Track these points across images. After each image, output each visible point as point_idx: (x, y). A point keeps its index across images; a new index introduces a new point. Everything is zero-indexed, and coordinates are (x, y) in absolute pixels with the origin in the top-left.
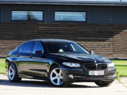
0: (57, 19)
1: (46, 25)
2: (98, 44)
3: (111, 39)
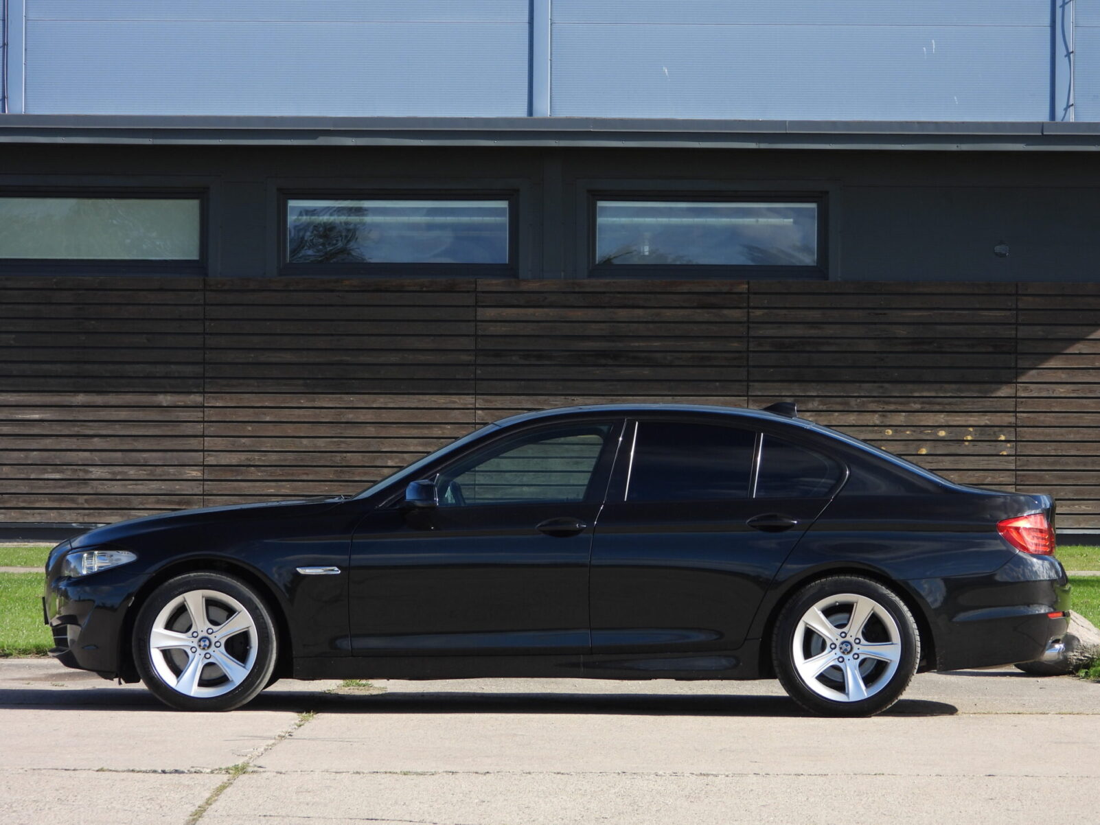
0: (605, 248)
1: (536, 300)
2: (908, 432)
3: (1002, 393)
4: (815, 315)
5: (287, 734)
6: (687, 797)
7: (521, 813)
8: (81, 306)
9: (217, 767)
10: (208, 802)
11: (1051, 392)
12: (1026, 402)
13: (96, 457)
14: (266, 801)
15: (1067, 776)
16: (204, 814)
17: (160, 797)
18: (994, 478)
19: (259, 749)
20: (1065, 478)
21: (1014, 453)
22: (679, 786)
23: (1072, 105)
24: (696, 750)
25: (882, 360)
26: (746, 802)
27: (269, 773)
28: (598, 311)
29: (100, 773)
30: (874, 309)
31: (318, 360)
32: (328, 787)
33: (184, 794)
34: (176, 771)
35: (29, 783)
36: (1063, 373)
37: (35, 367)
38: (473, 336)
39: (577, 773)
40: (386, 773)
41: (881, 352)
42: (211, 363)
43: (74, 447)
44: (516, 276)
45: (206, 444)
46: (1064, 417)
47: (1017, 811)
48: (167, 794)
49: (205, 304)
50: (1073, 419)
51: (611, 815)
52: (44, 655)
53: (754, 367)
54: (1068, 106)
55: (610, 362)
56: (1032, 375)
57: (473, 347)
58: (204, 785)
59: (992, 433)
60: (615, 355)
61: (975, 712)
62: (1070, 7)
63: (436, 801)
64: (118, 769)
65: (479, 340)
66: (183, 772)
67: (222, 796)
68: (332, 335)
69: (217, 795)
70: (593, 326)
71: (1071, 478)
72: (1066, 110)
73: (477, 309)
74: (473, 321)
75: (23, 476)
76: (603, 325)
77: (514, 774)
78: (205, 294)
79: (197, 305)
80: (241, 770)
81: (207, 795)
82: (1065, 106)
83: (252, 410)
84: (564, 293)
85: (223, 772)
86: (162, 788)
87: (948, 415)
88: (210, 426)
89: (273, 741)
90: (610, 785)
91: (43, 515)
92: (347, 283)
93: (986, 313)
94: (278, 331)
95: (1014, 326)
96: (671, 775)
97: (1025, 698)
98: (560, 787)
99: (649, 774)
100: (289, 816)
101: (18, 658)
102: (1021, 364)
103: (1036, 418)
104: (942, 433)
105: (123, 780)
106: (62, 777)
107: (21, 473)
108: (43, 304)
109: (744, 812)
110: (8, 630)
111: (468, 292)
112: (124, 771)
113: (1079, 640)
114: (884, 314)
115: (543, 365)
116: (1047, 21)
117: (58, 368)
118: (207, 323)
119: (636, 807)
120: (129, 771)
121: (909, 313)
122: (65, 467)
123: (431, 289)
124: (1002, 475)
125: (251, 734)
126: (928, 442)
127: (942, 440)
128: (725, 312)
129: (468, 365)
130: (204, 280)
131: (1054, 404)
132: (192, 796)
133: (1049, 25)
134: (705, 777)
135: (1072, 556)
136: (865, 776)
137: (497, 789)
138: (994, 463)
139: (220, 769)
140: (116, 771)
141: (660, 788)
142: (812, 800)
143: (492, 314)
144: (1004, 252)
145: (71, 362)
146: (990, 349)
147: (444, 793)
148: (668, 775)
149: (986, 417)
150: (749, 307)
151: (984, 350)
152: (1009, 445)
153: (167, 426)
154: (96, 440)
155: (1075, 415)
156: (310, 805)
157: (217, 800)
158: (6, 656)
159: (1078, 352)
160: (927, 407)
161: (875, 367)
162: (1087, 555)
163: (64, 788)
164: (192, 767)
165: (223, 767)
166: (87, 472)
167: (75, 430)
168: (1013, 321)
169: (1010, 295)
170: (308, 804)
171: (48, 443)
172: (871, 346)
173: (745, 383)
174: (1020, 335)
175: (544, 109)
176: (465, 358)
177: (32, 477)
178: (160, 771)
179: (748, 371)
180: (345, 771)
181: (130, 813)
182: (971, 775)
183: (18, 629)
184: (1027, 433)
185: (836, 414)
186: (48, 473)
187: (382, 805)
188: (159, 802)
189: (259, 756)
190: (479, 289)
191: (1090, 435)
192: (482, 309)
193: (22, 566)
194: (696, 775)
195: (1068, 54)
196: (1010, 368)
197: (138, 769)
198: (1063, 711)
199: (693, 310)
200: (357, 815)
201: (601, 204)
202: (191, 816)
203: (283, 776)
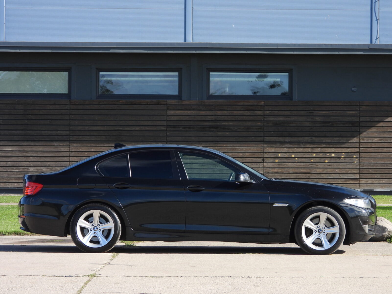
2: (321, 155)
3: (355, 141)
4: (288, 113)
5: (108, 263)
6: (254, 285)
7: (195, 291)
8: (26, 110)
9: (85, 275)
10: (83, 287)
11: (372, 140)
12: (363, 144)
13: (31, 164)
14: (103, 287)
15: (389, 277)
16: (82, 291)
17: (65, 285)
18: (352, 171)
19: (98, 268)
20: (377, 171)
21: (359, 162)
22: (251, 281)
23: (378, 38)
24: (255, 268)
25: (312, 129)
26: (275, 287)
27: (103, 277)
28: (210, 111)
29: (43, 277)
30: (309, 111)
31: (111, 129)
32: (125, 282)
33: (74, 284)
34: (70, 276)
35: (18, 281)
36: (376, 134)
37: (10, 132)
38: (166, 120)
39: (214, 277)
40: (145, 277)
41: (311, 126)
42: (72, 130)
43: (23, 160)
44: (181, 99)
45: (70, 159)
46: (377, 149)
47: (372, 290)
48: (68, 284)
49: (70, 109)
50: (380, 150)
51: (227, 292)
52: (17, 235)
53: (266, 131)
54: (377, 38)
55: (215, 130)
56: (364, 134)
57: (166, 125)
58: (81, 281)
59: (351, 155)
60: (217, 127)
61: (352, 254)
62: (378, 4)
63: (164, 287)
64: (49, 275)
65: (168, 122)
66: (73, 277)
67: (88, 285)
68: (116, 120)
69: (86, 285)
70: (209, 117)
71: (379, 171)
72: (376, 40)
73: (167, 111)
74: (166, 115)
75: (5, 171)
76: (212, 117)
77: (191, 277)
78: (70, 106)
79: (67, 110)
80: (94, 276)
81: (82, 285)
82: (376, 38)
83: (87, 147)
84: (198, 105)
85: (87, 276)
86: (66, 282)
87: (335, 149)
88: (72, 153)
89: (103, 265)
90: (226, 281)
91: (12, 185)
92: (121, 101)
93: (348, 112)
94: (96, 119)
95: (359, 117)
96: (247, 277)
97: (369, 250)
98: (208, 282)
99: (239, 277)
100: (112, 292)
101: (8, 236)
102: (361, 130)
103: (366, 150)
104: (333, 155)
105: (51, 279)
106: (30, 278)
107: (4, 170)
108: (12, 109)
109: (275, 290)
110: (4, 226)
111: (164, 105)
112: (51, 276)
113: (387, 229)
114: (312, 112)
115: (191, 131)
116: (369, 8)
117: (18, 132)
118: (71, 116)
119: (236, 289)
120: (53, 276)
121: (321, 112)
122: (20, 167)
123: (151, 104)
124: (355, 170)
125: (95, 263)
126: (328, 158)
127: (333, 158)
128: (256, 112)
129: (164, 131)
130: (70, 101)
131: (373, 145)
132: (77, 285)
133: (370, 9)
134: (259, 278)
135: (380, 199)
136: (316, 278)
137: (185, 283)
138: (352, 166)
139: (86, 275)
140: (49, 276)
141: (244, 282)
142: (299, 286)
143: (173, 113)
144: (355, 90)
145: (22, 130)
146: (350, 125)
147: (167, 284)
148: (246, 277)
149: (349, 149)
150: (264, 110)
151: (348, 125)
152: (357, 159)
153: (56, 153)
154: (31, 158)
155: (381, 148)
156: (119, 288)
157: (86, 286)
158: (4, 235)
159: (381, 126)
160: (328, 146)
161: (309, 132)
162: (385, 198)
163: (30, 282)
164: (76, 275)
165: (87, 275)
166: (28, 169)
167: (24, 154)
168: (359, 115)
169: (357, 106)
170: (118, 288)
171: (14, 159)
172: (307, 124)
173: (263, 137)
174: (361, 120)
175: (190, 40)
176: (163, 128)
177: (8, 171)
178: (64, 276)
179: (264, 133)
180: (131, 276)
181: (55, 291)
182: (355, 277)
183: (7, 226)
184: (363, 155)
185: (295, 148)
186: (14, 169)
187: (145, 288)
188: (65, 287)
189: (99, 271)
190: (168, 104)
191: (386, 155)
192: (169, 111)
193: (6, 203)
194: (256, 277)
195: (377, 20)
196: (357, 132)
197: (56, 275)
198: (383, 254)
199: (244, 111)
200: (137, 292)
201: (211, 73)
202: (77, 292)
203: (108, 278)
